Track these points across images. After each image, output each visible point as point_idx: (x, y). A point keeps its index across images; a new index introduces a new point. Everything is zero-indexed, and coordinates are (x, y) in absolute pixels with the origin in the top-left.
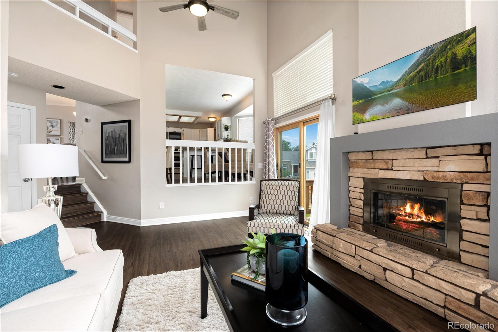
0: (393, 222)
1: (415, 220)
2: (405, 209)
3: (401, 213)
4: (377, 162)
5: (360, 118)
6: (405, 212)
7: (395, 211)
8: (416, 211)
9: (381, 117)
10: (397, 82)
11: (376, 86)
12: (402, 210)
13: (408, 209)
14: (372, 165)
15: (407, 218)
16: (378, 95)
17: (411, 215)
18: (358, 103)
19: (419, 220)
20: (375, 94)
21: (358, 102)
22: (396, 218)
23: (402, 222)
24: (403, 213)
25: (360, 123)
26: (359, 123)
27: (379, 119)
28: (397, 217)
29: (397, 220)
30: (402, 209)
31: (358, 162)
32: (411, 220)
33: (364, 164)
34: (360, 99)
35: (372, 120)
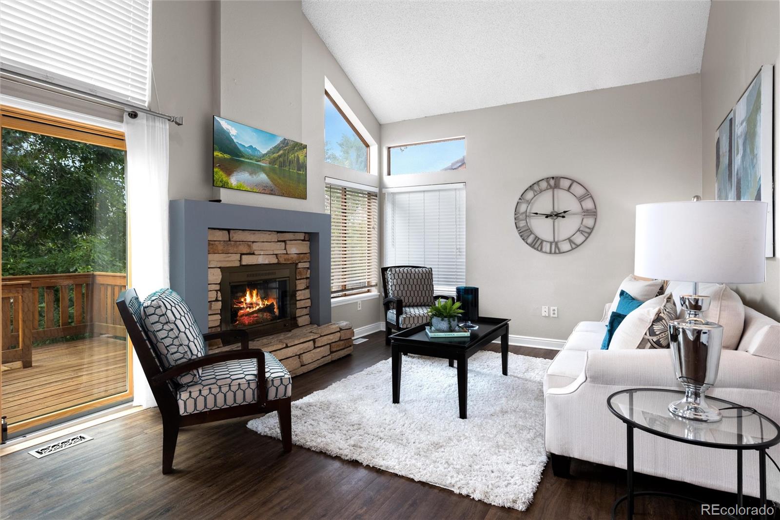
0: (236, 321)
1: (254, 309)
2: (245, 300)
3: (242, 306)
4: (240, 244)
5: (224, 179)
6: (246, 303)
7: (237, 305)
8: (255, 299)
9: (249, 189)
10: (264, 155)
11: (244, 146)
12: (243, 302)
13: (248, 298)
14: (235, 250)
15: (248, 309)
16: (246, 158)
17: (251, 305)
18: (221, 157)
19: (258, 307)
20: (243, 156)
21: (222, 155)
22: (239, 314)
23: (244, 317)
24: (245, 306)
25: (224, 188)
26: (222, 187)
27: (247, 190)
28: (239, 312)
29: (240, 317)
30: (242, 300)
31: (215, 244)
32: (251, 310)
33: (224, 248)
34: (225, 152)
35: (238, 189)
